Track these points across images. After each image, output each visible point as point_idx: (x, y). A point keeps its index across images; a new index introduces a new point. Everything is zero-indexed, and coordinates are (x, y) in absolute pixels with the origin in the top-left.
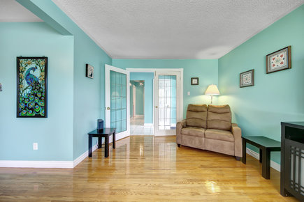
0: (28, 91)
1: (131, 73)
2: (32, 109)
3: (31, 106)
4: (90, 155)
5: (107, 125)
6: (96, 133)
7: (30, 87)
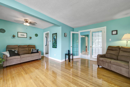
0: (54, 42)
1: (81, 33)
4: (66, 60)
5: (71, 52)
6: (68, 54)
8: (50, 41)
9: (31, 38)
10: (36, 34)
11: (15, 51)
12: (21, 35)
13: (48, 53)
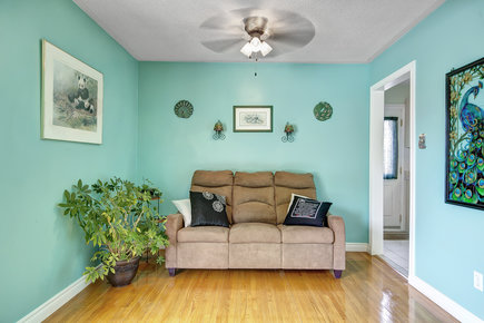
0: (465, 144)
2: (472, 188)
3: (469, 181)
7: (469, 135)
8: (422, 145)
9: (289, 131)
10: (321, 105)
11: (215, 199)
12: (249, 119)
13: (404, 236)
